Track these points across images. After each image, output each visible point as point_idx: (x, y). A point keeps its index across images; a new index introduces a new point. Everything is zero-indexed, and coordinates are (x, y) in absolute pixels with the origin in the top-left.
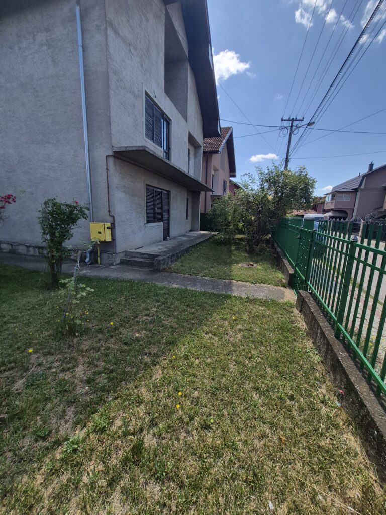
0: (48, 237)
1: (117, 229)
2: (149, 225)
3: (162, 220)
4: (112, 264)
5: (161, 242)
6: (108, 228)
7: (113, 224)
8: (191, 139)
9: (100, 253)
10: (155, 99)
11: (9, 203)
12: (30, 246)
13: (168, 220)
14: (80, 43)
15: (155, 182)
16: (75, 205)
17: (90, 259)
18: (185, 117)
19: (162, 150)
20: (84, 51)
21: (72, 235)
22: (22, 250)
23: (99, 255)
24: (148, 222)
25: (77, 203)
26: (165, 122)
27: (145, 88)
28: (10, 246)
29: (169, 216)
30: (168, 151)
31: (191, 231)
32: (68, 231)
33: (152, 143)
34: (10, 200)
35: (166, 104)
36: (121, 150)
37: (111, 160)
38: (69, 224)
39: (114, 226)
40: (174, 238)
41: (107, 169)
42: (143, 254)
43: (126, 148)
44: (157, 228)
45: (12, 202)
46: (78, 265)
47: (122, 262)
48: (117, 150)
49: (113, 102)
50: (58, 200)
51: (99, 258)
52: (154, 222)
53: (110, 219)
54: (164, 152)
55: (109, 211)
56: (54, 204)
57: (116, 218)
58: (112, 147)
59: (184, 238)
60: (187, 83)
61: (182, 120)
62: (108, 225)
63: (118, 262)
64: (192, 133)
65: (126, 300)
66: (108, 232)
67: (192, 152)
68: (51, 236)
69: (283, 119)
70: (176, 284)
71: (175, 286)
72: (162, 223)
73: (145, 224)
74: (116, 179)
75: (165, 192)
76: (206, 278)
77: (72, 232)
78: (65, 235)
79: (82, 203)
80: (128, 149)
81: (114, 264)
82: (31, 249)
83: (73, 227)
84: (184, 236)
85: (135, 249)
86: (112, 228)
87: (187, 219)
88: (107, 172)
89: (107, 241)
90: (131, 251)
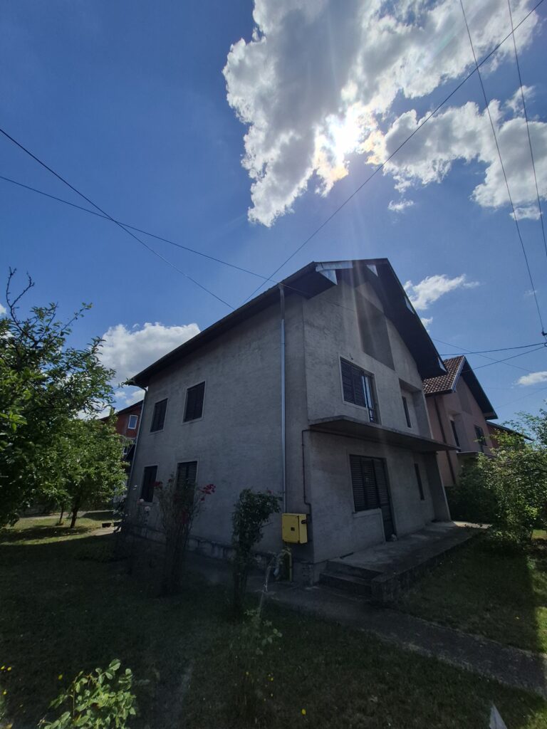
0: (237, 538)
1: (315, 523)
2: (360, 514)
3: (378, 505)
4: (307, 584)
5: (382, 543)
6: (303, 522)
7: (309, 516)
8: (404, 385)
9: (293, 562)
10: (353, 362)
11: (209, 493)
12: (216, 544)
13: (389, 503)
14: (283, 342)
15: (361, 450)
16: (268, 495)
17: (279, 573)
18: (391, 365)
19: (366, 409)
20: (285, 346)
21: (263, 534)
22: (207, 548)
23: (291, 565)
24: (358, 509)
25: (270, 492)
26: (366, 378)
27: (340, 355)
28: (197, 543)
29: (389, 497)
30: (375, 408)
31: (434, 521)
32: (258, 531)
33: (353, 405)
34: (210, 491)
35: (364, 362)
36: (317, 422)
37: (307, 435)
38: (260, 520)
39: (311, 519)
40: (405, 537)
41: (303, 445)
42: (353, 568)
43: (323, 419)
44: (372, 521)
45: (212, 493)
46: (266, 587)
47: (323, 581)
48: (313, 423)
49: (309, 378)
50: (252, 491)
51: (291, 570)
52: (367, 509)
53: (306, 508)
54: (369, 410)
55: (305, 497)
56: (249, 496)
57: (313, 507)
58: (309, 420)
59: (424, 538)
60: (387, 333)
61: (388, 371)
62: (303, 517)
63: (317, 579)
64: (403, 379)
65: (327, 664)
66: (303, 528)
67: (409, 399)
68: (240, 538)
69: (545, 332)
70: (416, 644)
71: (413, 647)
72: (379, 511)
73: (353, 513)
74: (312, 455)
75: (379, 461)
76: (477, 637)
77: (263, 531)
78: (256, 534)
79: (275, 493)
80: (325, 421)
81: (311, 582)
82: (216, 549)
83: (264, 524)
84: (422, 532)
85: (341, 558)
86: (308, 522)
87: (422, 498)
88: (303, 449)
89: (301, 542)
90: (335, 560)
